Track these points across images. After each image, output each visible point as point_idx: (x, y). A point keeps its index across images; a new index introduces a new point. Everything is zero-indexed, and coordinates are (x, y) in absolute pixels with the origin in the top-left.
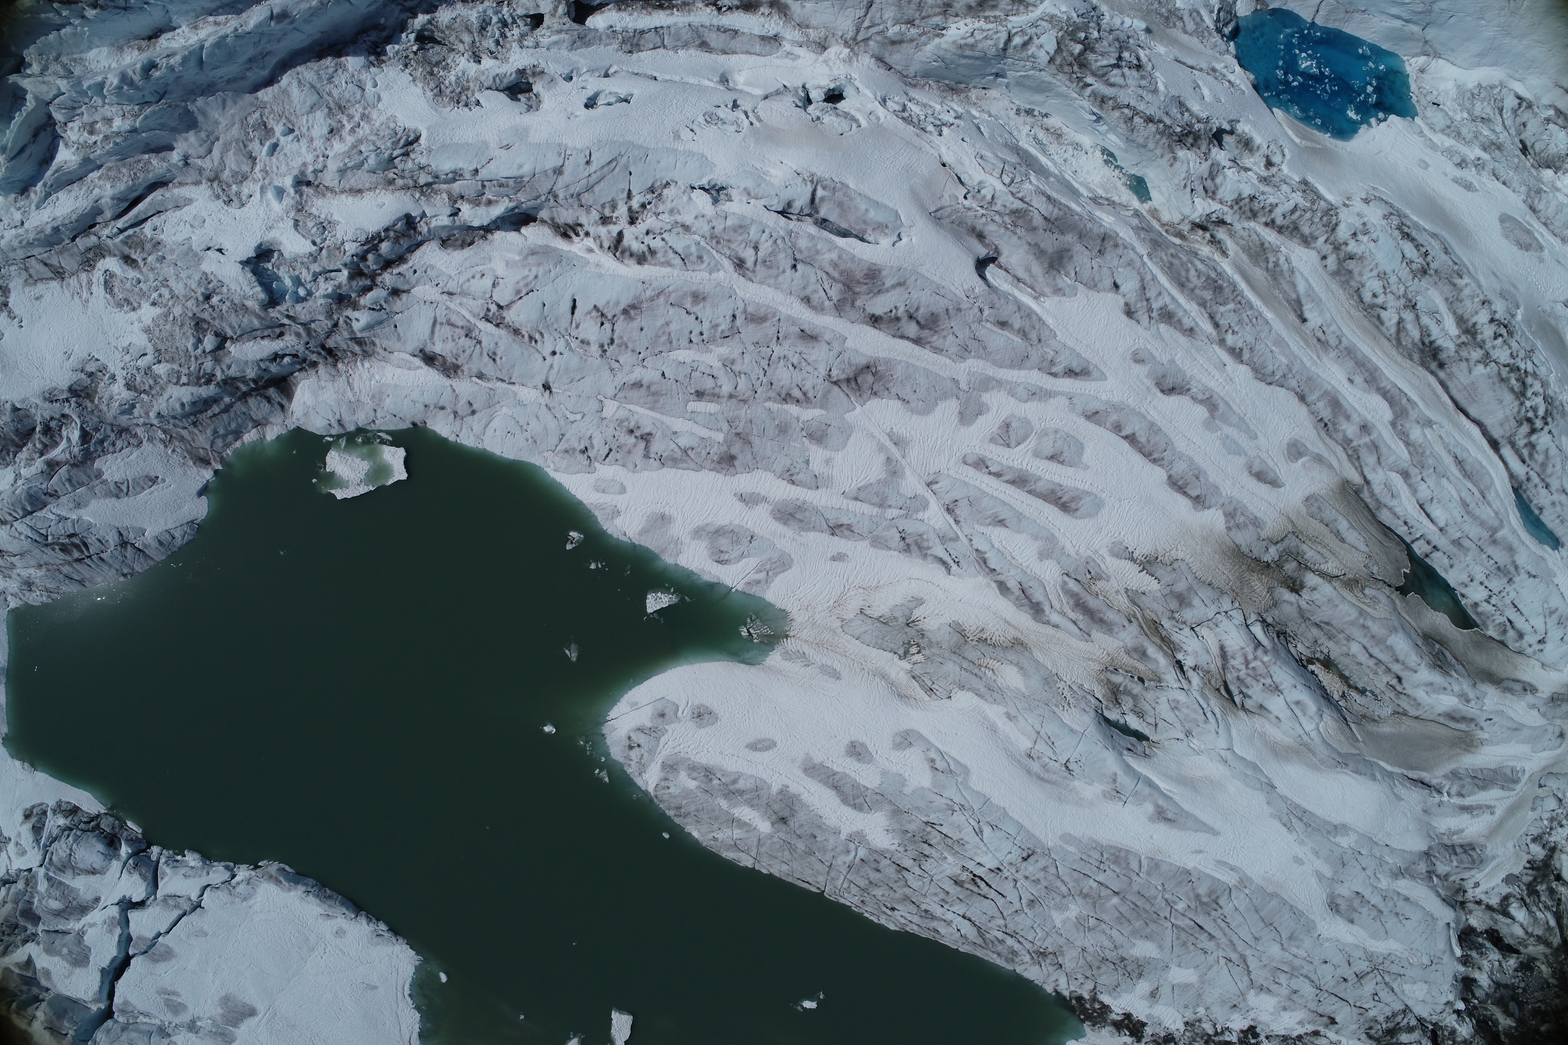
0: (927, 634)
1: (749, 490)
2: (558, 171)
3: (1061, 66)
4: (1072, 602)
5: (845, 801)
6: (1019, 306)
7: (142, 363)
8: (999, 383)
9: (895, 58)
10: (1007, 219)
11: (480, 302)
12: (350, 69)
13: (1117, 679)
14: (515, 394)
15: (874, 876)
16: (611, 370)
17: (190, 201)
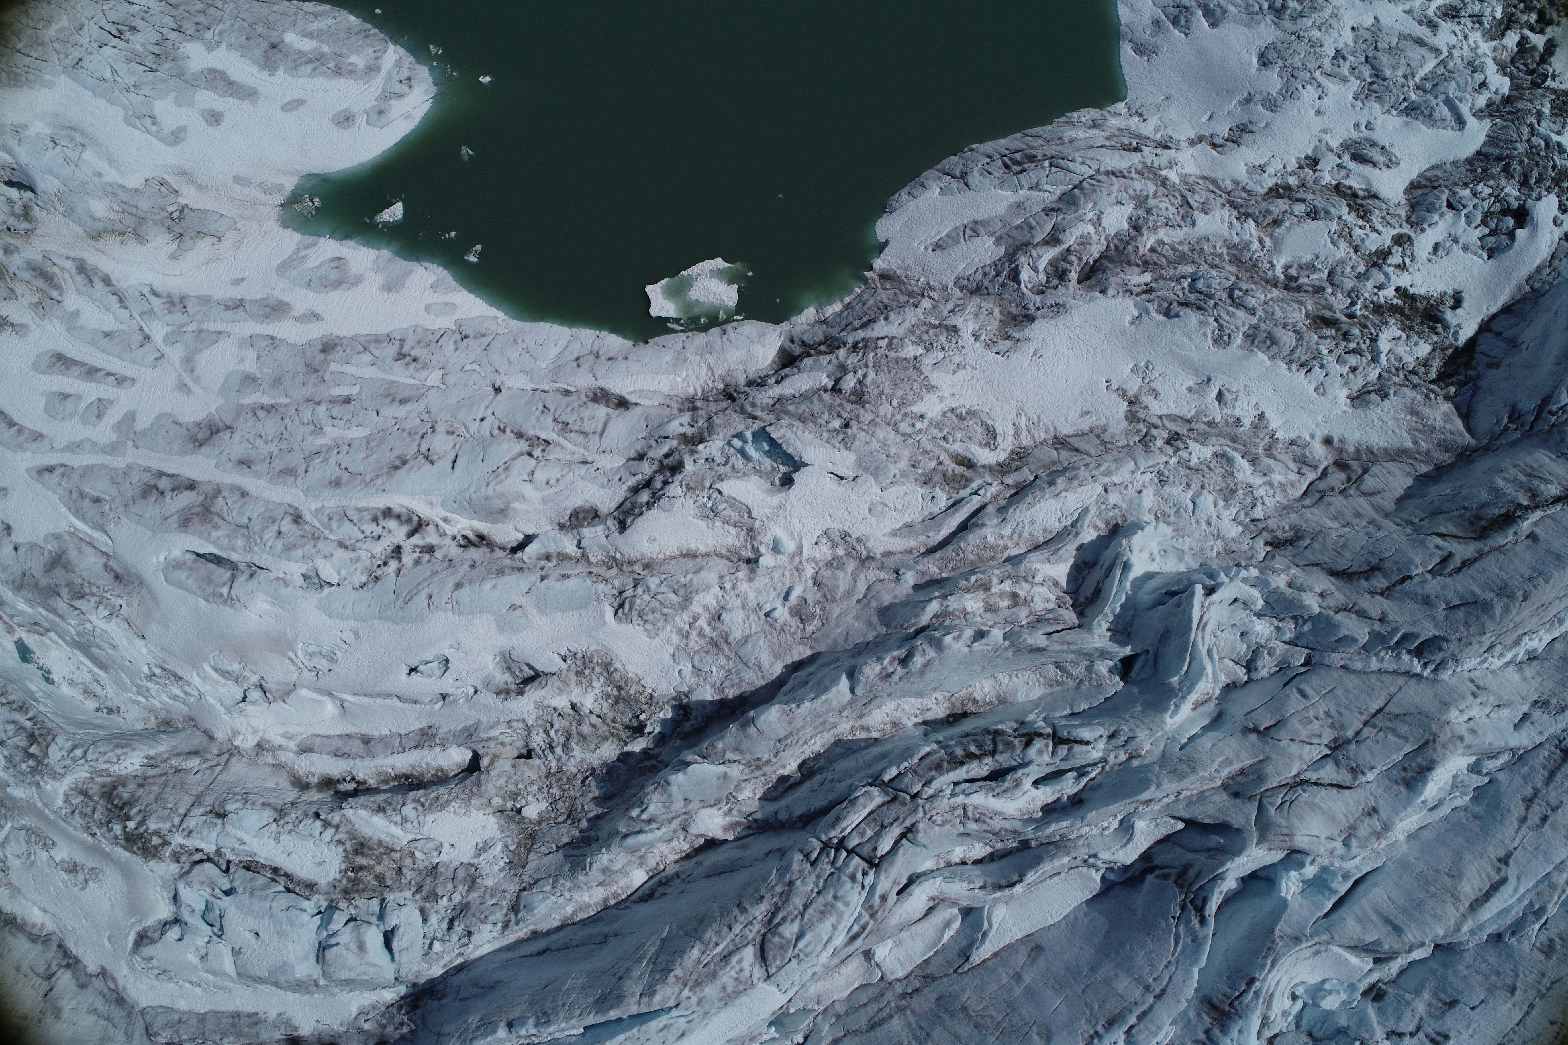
0: (164, 230)
1: (310, 325)
2: (459, 586)
3: (48, 734)
4: (56, 280)
5: (223, 75)
6: (83, 518)
7: (938, 355)
8: (103, 451)
9: (198, 740)
10: (87, 590)
11: (551, 457)
12: (708, 687)
13: (25, 225)
14: (531, 381)
15: (201, 19)
16: (429, 412)
17: (894, 533)
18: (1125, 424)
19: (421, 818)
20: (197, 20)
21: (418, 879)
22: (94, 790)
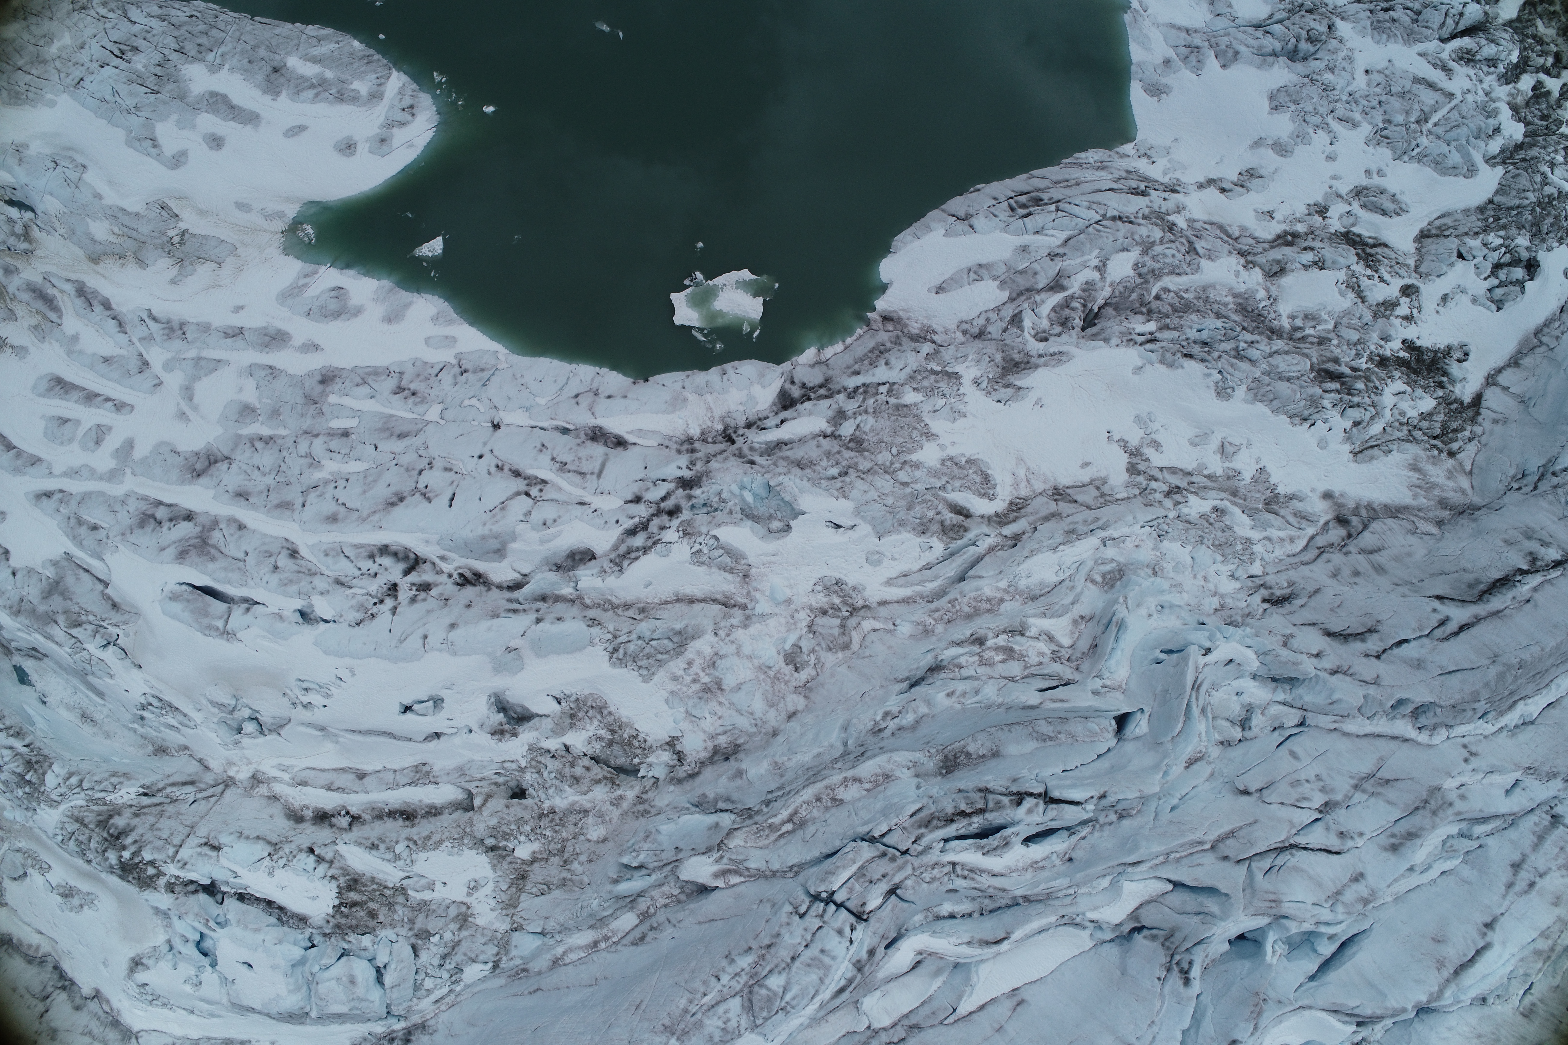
0: (166, 254)
1: (310, 355)
2: (453, 626)
3: (45, 761)
4: (55, 303)
5: (225, 98)
6: (80, 544)
7: (938, 402)
8: (101, 478)
9: (194, 769)
10: (84, 618)
11: (548, 497)
12: (701, 735)
13: (24, 246)
14: (530, 417)
15: (203, 40)
16: (426, 448)
17: (889, 582)
18: (1125, 476)
19: (414, 856)
20: (199, 41)
21: (410, 915)
22: (90, 818)
